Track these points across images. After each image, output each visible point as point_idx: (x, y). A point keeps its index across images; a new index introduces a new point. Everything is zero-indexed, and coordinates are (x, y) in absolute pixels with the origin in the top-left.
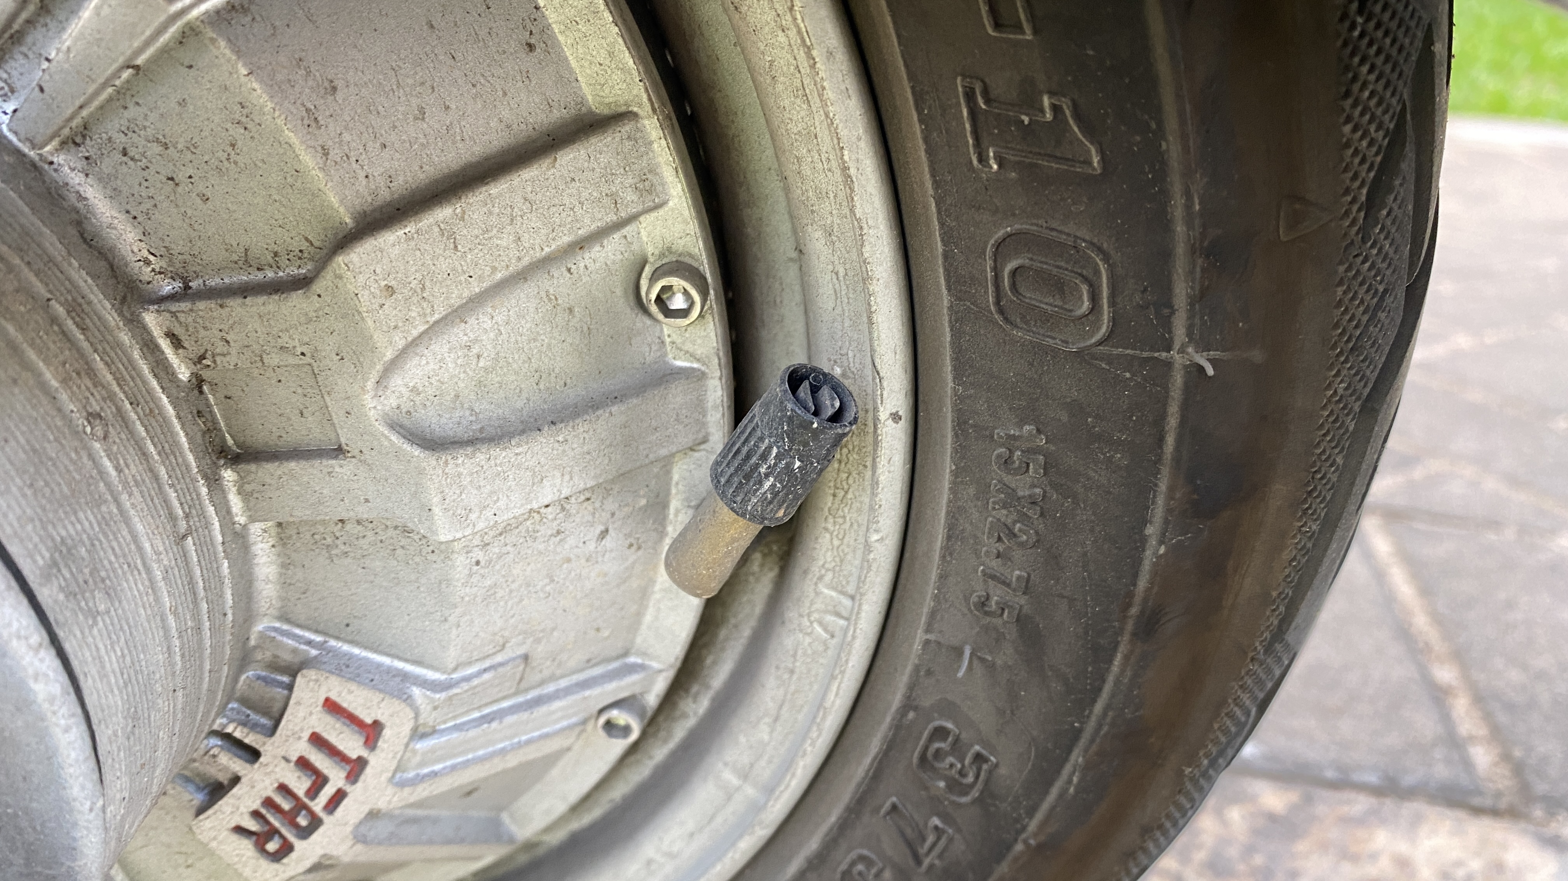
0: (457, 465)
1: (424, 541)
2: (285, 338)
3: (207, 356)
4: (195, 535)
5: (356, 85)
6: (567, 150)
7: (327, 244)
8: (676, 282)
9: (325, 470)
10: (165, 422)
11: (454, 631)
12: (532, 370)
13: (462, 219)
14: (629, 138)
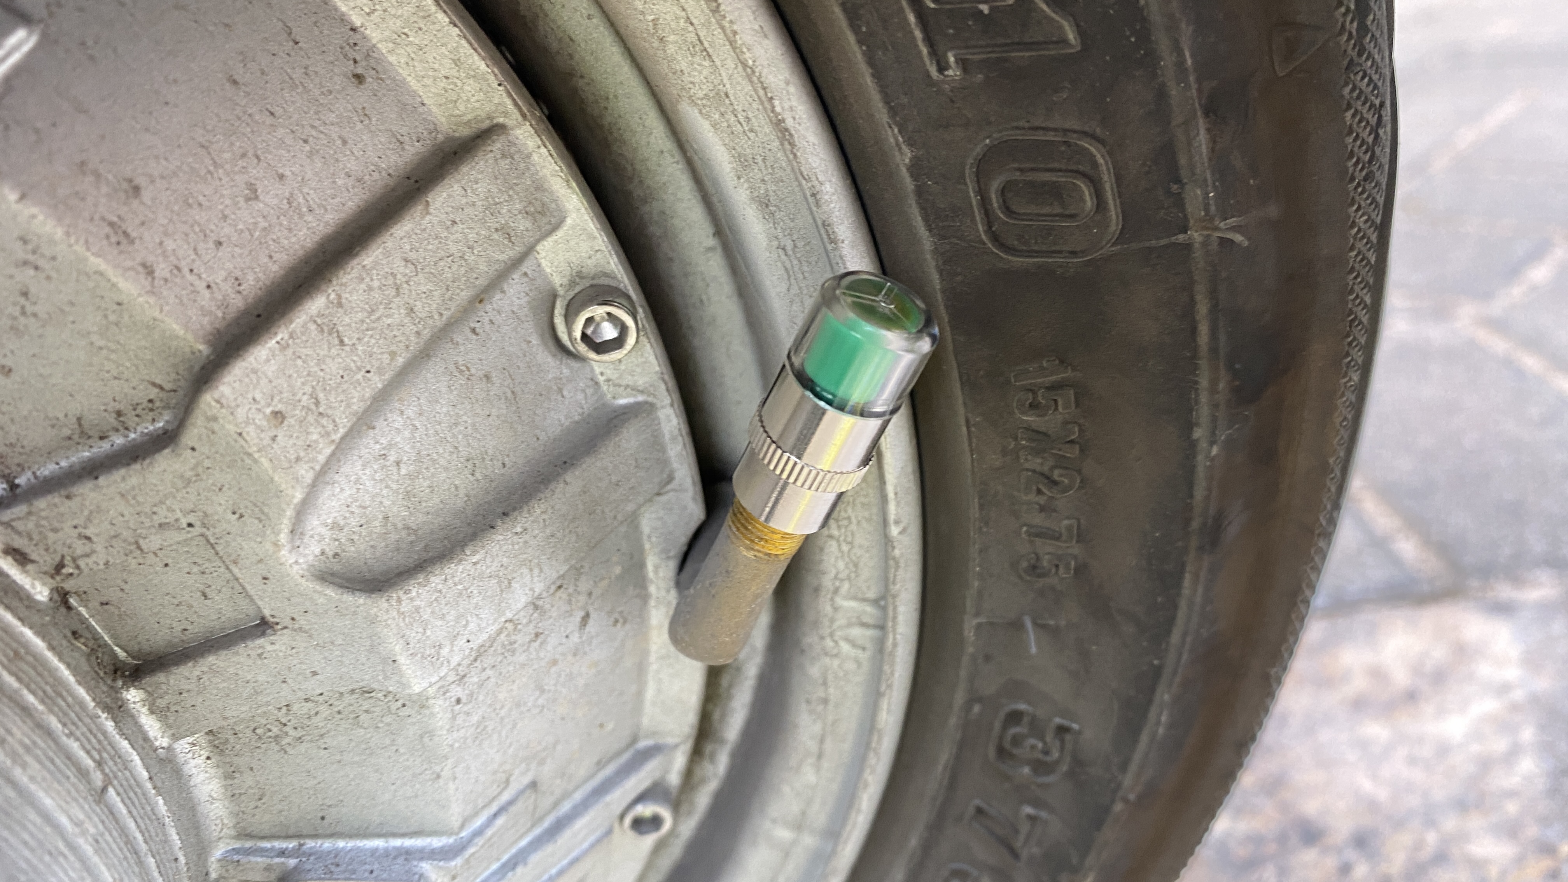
0: (412, 599)
1: (390, 698)
2: (162, 511)
3: (66, 562)
4: (115, 782)
5: (162, 177)
6: (438, 189)
7: (182, 383)
8: (598, 311)
9: (254, 653)
10: (39, 662)
11: (451, 786)
12: (462, 460)
13: (340, 305)
14: (504, 156)
